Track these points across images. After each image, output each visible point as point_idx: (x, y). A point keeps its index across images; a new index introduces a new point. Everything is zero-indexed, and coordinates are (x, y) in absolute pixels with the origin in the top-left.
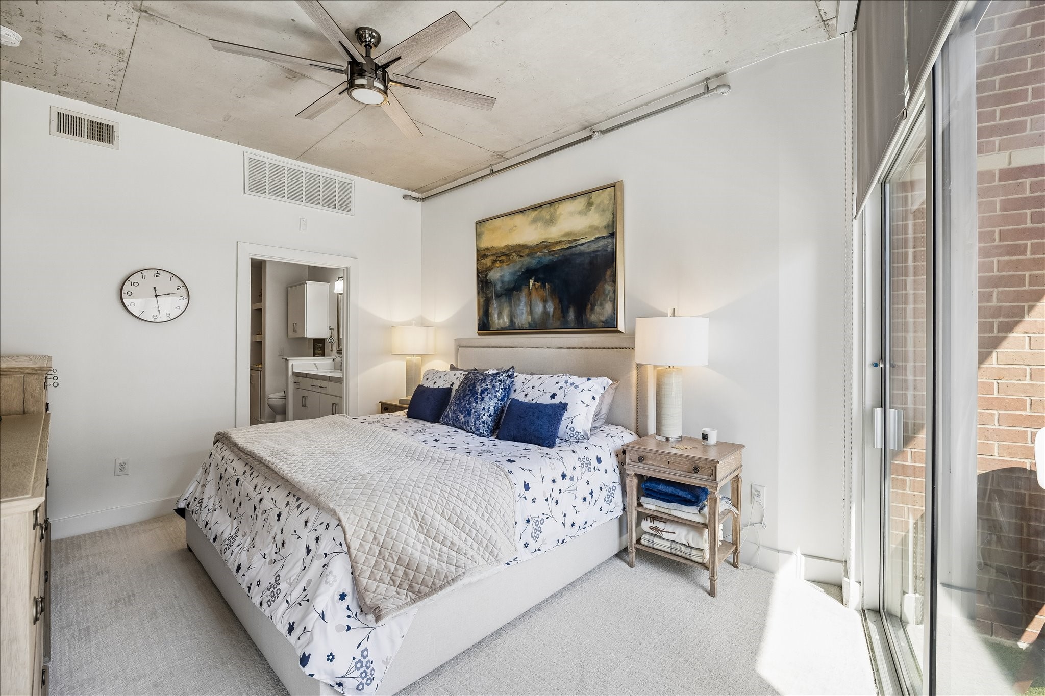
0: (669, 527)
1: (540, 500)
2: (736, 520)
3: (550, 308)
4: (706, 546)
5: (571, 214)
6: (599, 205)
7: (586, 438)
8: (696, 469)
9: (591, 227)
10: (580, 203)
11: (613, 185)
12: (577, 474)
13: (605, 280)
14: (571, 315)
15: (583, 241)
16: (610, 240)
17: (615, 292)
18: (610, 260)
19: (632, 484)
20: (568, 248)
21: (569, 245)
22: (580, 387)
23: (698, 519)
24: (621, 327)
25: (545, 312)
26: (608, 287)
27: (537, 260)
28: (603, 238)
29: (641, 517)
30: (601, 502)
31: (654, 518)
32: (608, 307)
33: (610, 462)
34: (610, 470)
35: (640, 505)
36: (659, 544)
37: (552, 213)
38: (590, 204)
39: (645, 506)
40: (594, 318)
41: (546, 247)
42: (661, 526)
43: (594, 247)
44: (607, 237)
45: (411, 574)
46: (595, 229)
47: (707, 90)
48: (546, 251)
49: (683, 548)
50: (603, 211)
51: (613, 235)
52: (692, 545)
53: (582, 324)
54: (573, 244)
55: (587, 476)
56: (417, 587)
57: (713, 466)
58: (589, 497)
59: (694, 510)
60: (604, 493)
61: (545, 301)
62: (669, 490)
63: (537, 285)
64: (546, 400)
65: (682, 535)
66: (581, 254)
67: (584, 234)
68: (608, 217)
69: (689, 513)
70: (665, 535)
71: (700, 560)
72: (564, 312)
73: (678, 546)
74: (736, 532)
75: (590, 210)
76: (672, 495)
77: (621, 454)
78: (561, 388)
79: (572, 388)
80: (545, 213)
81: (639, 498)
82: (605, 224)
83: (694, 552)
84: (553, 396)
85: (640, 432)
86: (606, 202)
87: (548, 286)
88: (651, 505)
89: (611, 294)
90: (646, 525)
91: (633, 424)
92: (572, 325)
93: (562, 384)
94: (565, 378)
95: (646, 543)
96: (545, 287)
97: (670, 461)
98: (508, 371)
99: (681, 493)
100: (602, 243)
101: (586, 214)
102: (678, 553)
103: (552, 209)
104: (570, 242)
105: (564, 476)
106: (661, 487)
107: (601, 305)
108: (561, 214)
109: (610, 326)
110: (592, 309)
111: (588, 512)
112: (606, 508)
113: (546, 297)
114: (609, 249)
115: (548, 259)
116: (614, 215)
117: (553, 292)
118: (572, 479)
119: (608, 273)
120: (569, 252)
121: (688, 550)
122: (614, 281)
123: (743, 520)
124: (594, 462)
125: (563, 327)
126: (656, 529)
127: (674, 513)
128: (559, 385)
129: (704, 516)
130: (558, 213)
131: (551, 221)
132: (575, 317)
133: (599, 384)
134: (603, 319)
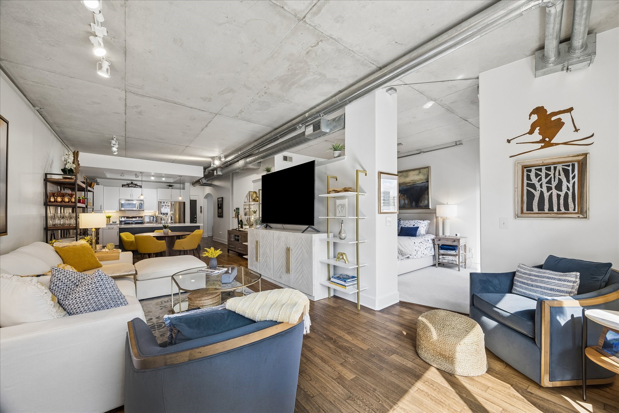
0: (447, 257)
1: (417, 246)
2: (465, 255)
3: (406, 202)
4: (457, 260)
5: (414, 175)
6: (423, 173)
7: (424, 235)
8: (454, 241)
9: (420, 179)
10: (417, 172)
11: (428, 167)
12: (424, 242)
13: (425, 194)
14: (414, 204)
15: (418, 183)
16: (427, 183)
17: (428, 197)
18: (427, 188)
19: (437, 247)
20: (413, 185)
21: (413, 184)
22: (422, 223)
23: (455, 253)
24: (430, 207)
25: (405, 203)
26: (426, 196)
27: (402, 188)
28: (424, 182)
29: (439, 255)
30: (429, 251)
31: (443, 255)
32: (426, 202)
33: (431, 242)
34: (431, 243)
35: (439, 252)
36: (444, 261)
37: (407, 174)
38: (420, 172)
39: (440, 252)
40: (421, 205)
41: (405, 184)
42: (445, 257)
43: (421, 185)
44: (426, 182)
45: (402, 252)
46: (422, 180)
47: (456, 145)
48: (405, 185)
49: (451, 261)
50: (425, 175)
51: (428, 182)
52: (453, 260)
53: (417, 207)
54: (414, 184)
55: (426, 243)
56: (403, 254)
57: (459, 240)
58: (426, 248)
59: (454, 251)
60: (430, 248)
61: (404, 200)
62: (447, 247)
63: (402, 195)
64: (412, 226)
65: (451, 258)
66: (417, 186)
67: (418, 181)
68: (426, 177)
69: (453, 252)
70: (446, 259)
71: (456, 263)
72: (411, 203)
73: (450, 261)
74: (465, 260)
75: (420, 174)
76: (448, 248)
77: (433, 240)
78: (416, 223)
79: (419, 223)
80: (404, 174)
81: (439, 250)
82: (425, 178)
83: (454, 262)
84: (414, 225)
85: (437, 235)
86: (425, 172)
87: (406, 195)
88: (442, 252)
89: (427, 198)
90: (441, 257)
91: (435, 234)
92: (414, 207)
93: (416, 222)
94: (417, 221)
95: (441, 261)
96: (404, 196)
97: (447, 239)
98: (399, 219)
99: (450, 247)
100: (424, 184)
101: (418, 175)
102: (450, 262)
103: (407, 173)
104: (413, 183)
105: (421, 242)
106: (445, 247)
107: (424, 201)
108: (410, 175)
109: (427, 207)
110: (421, 202)
111: (426, 252)
112: (430, 252)
113: (405, 199)
114: (426, 185)
115: (405, 188)
116: (428, 176)
117: (407, 197)
118: (423, 243)
119: (426, 192)
120: (413, 186)
121: (453, 261)
122: (428, 194)
123: (467, 257)
124: (427, 241)
125: (411, 207)
126: (444, 257)
127: (448, 253)
128: (415, 222)
129: (457, 253)
130: (409, 174)
131: (407, 176)
132: (415, 205)
133: (426, 222)
134: (425, 205)
